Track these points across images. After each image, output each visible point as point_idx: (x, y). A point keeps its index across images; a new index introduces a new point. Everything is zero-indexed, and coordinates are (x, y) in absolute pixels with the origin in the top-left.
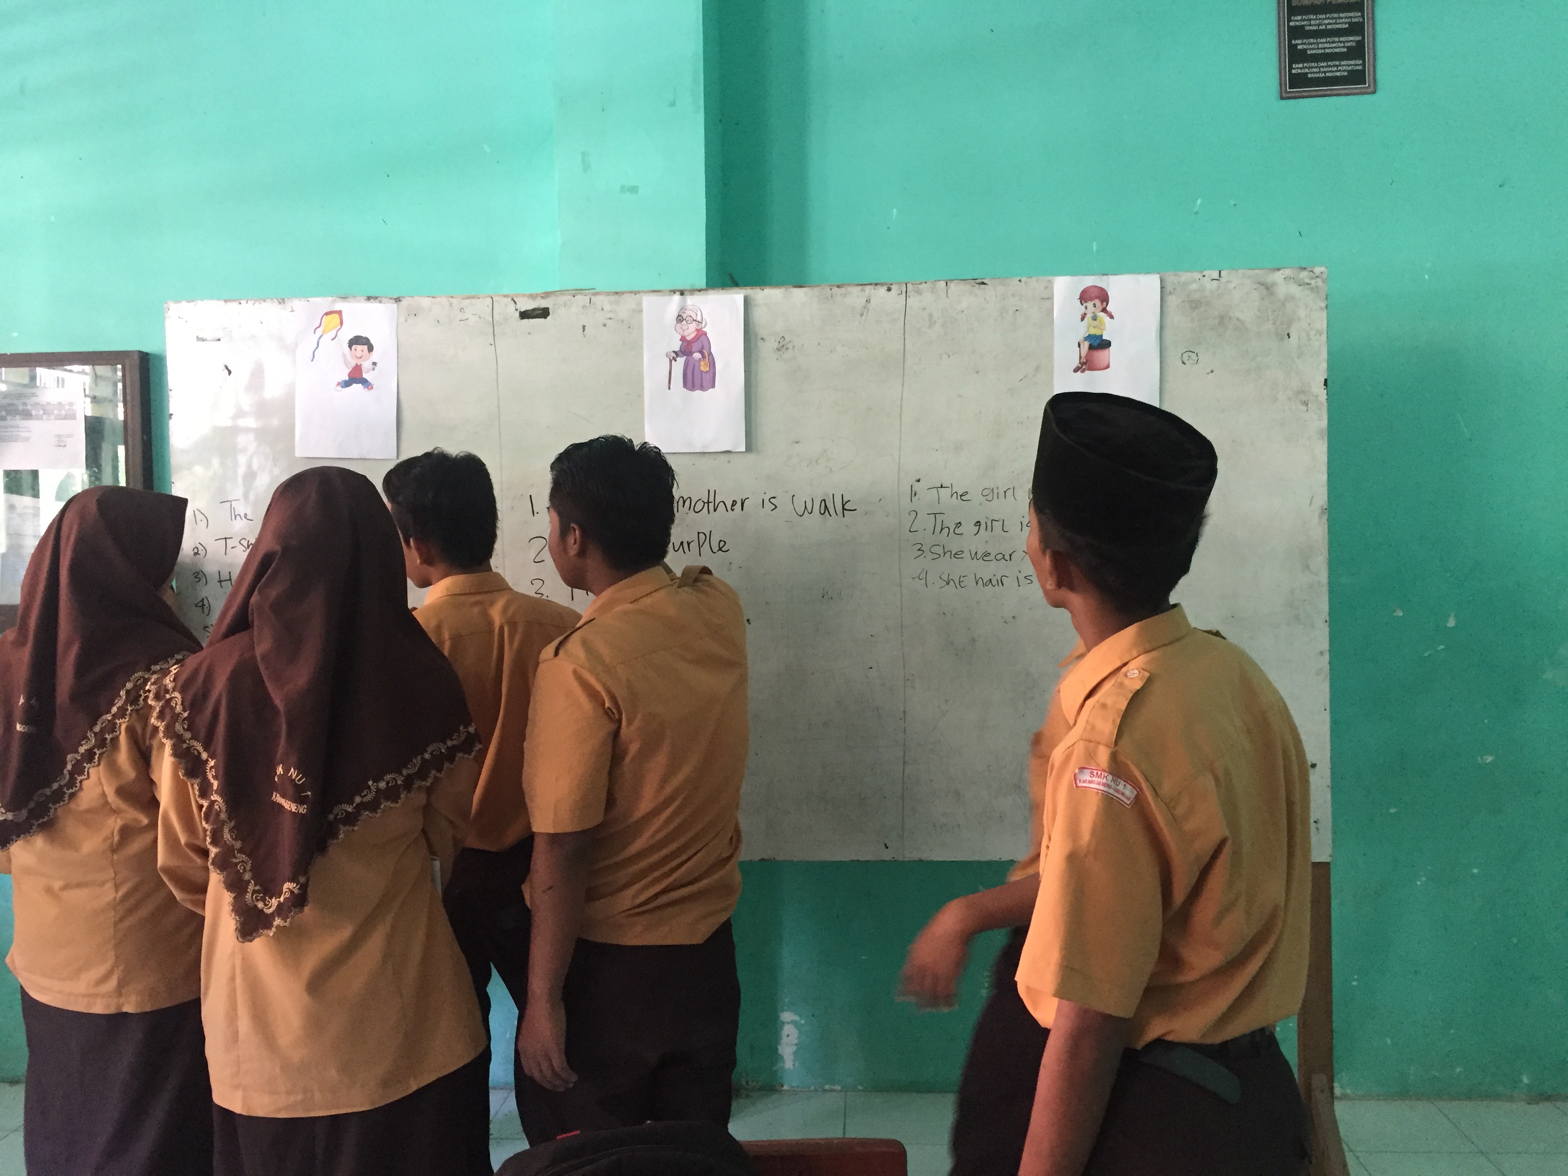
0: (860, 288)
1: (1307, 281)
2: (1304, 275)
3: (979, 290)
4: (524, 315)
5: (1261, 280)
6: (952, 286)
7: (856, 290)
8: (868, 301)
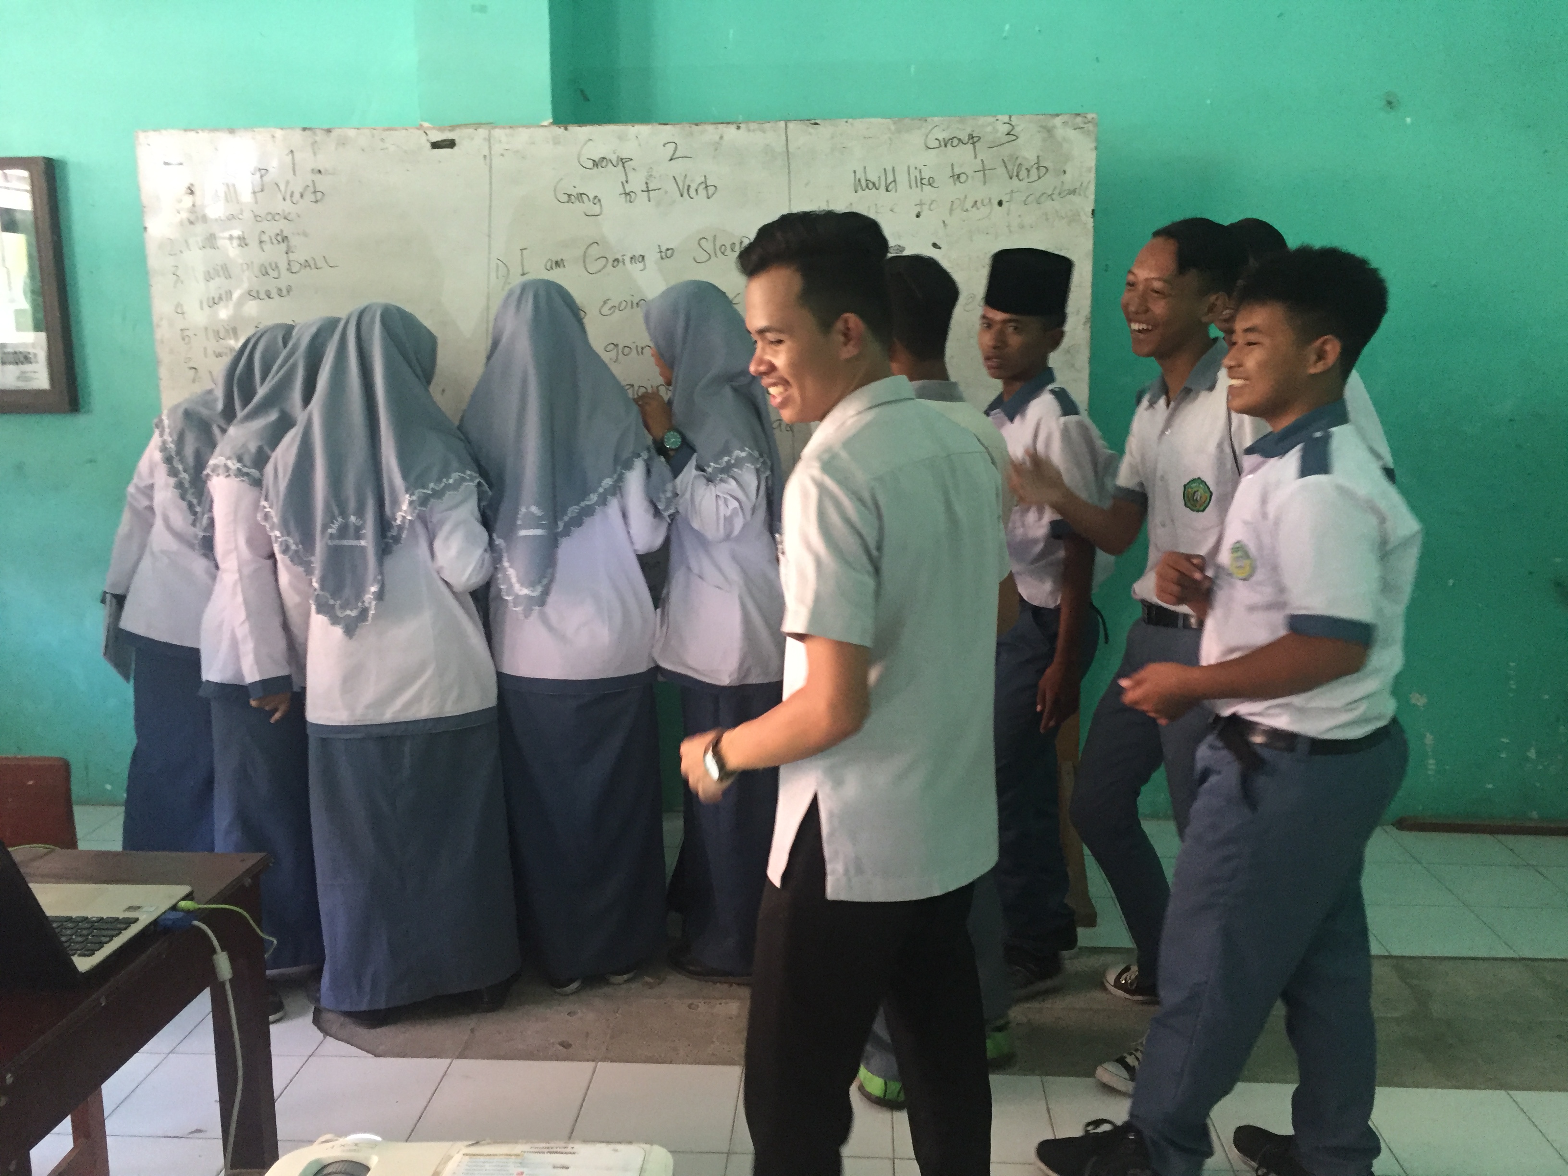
0: (714, 126)
1: (1082, 126)
2: (1079, 120)
3: (812, 129)
4: (436, 145)
5: (1044, 124)
6: (791, 125)
7: (710, 128)
8: (721, 137)
